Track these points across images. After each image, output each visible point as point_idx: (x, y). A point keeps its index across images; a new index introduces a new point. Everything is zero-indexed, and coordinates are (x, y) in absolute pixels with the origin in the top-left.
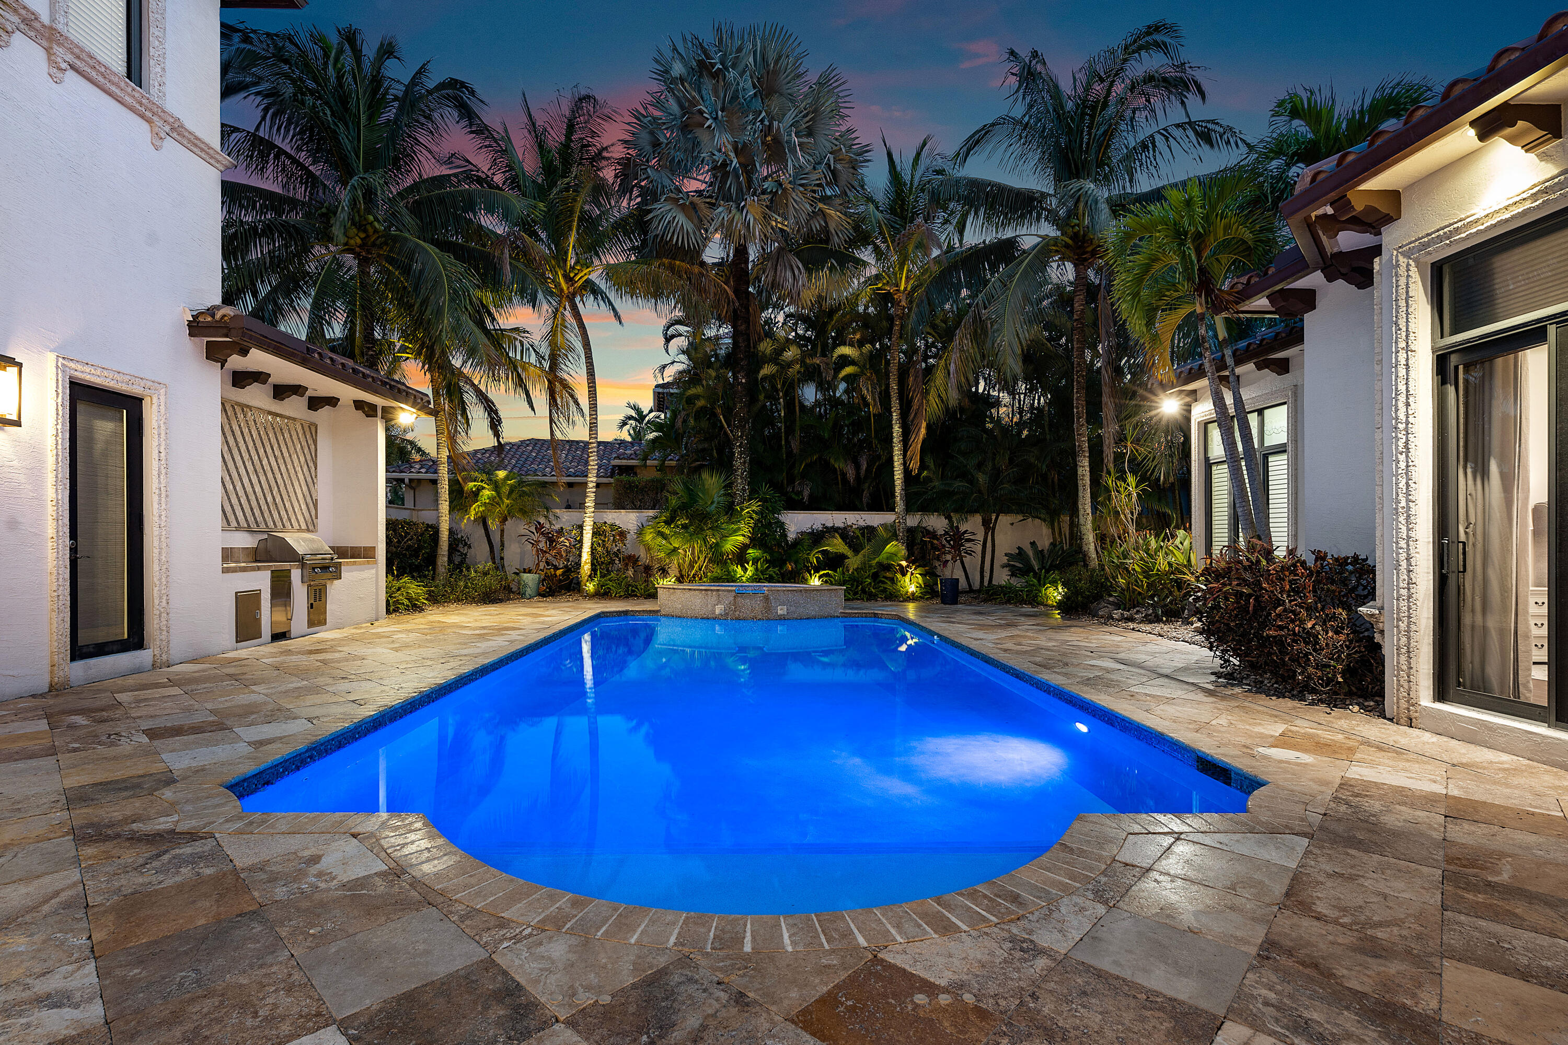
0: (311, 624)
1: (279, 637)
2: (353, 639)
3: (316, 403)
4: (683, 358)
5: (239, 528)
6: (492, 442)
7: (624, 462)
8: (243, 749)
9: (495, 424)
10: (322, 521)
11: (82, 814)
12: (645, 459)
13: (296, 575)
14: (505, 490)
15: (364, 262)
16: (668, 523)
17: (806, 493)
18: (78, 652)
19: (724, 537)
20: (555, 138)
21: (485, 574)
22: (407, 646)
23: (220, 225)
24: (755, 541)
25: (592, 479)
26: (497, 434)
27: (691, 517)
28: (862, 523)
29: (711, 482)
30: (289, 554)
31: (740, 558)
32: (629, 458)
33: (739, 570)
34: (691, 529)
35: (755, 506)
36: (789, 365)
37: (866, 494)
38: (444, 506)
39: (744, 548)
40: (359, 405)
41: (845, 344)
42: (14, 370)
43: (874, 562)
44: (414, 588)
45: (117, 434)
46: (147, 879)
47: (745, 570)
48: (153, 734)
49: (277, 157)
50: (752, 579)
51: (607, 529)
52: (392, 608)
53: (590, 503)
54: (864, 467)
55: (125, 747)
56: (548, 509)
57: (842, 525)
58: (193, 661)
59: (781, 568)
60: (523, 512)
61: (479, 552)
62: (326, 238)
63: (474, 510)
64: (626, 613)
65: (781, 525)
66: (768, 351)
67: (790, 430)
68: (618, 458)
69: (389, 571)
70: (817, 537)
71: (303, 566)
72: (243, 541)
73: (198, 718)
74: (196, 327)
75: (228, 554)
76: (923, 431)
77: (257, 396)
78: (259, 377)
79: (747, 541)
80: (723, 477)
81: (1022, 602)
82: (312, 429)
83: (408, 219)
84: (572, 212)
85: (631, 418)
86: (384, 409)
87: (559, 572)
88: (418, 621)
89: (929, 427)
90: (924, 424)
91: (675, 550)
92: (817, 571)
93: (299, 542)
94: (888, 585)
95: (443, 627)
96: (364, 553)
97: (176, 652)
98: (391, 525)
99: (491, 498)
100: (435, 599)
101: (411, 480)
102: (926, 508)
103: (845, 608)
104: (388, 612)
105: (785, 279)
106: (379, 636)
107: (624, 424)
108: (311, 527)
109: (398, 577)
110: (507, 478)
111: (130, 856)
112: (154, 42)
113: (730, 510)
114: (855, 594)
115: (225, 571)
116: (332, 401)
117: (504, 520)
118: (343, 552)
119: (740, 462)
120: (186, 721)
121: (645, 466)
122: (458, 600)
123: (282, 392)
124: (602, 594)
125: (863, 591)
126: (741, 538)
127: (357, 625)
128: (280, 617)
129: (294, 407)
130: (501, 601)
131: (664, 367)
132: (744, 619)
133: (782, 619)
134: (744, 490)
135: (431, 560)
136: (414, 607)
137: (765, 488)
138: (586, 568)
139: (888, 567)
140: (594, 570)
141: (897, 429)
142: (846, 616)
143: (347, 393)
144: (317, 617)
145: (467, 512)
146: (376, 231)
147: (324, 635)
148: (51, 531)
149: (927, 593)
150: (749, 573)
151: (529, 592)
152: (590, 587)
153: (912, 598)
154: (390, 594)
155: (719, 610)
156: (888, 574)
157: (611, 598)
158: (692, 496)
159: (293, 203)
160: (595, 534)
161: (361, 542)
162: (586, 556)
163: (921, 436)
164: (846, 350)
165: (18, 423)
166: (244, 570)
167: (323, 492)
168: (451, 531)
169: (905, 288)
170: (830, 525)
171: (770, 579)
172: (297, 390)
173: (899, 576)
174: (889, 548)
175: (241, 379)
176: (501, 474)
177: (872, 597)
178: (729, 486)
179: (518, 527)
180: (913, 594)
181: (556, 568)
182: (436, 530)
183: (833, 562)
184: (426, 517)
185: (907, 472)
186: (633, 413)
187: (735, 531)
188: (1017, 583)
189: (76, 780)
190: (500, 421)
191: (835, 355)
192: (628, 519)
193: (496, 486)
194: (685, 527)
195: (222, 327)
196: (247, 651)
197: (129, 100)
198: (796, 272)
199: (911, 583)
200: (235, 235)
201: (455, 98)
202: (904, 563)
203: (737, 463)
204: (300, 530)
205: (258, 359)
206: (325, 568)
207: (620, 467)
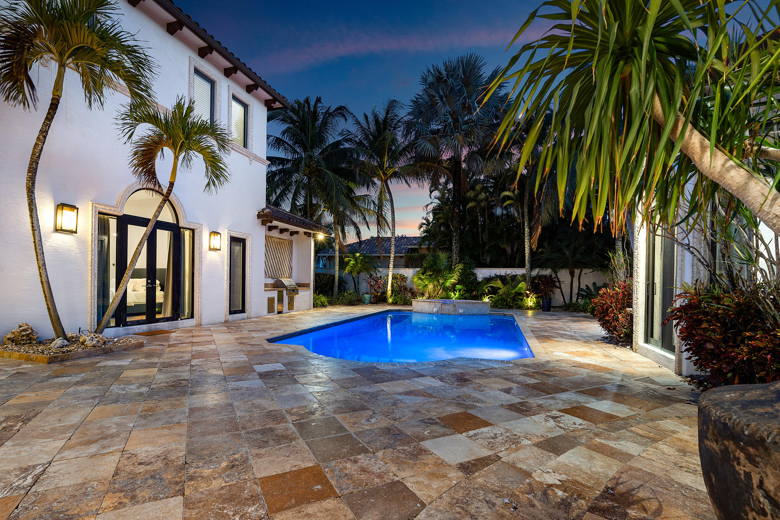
0: (289, 309)
1: (279, 313)
2: (301, 314)
3: (292, 233)
4: (437, 201)
5: (269, 277)
6: (357, 240)
7: (413, 247)
8: (268, 334)
9: (358, 234)
10: (293, 275)
11: (239, 341)
12: (421, 245)
13: (285, 292)
14: (359, 261)
15: (310, 179)
16: (423, 274)
17: (488, 260)
18: (231, 313)
19: (446, 280)
20: (382, 116)
21: (350, 294)
22: (316, 317)
23: (266, 174)
24: (460, 282)
25: (392, 256)
26: (359, 237)
27: (433, 271)
28: (514, 273)
29: (443, 256)
30: (283, 285)
31: (453, 288)
32: (415, 245)
33: (453, 294)
34: (433, 276)
35: (461, 266)
36: (482, 201)
37: (517, 260)
38: (337, 268)
39: (454, 285)
40: (305, 233)
41: (506, 190)
42: (219, 235)
43: (513, 291)
44: (323, 299)
45: (240, 250)
46: (251, 349)
47: (455, 294)
48: (249, 331)
49: (283, 144)
50: (457, 298)
51: (399, 276)
52: (315, 306)
53: (391, 266)
54: (516, 247)
55: (244, 332)
56: (376, 269)
57: (504, 274)
58: (257, 318)
59: (471, 293)
60: (366, 269)
61: (351, 285)
62: (297, 172)
63: (348, 269)
64: (400, 310)
65: (474, 275)
66: (472, 195)
67: (483, 231)
68: (410, 245)
69: (315, 292)
70: (488, 280)
71: (287, 289)
72: (271, 281)
73: (258, 329)
74: (259, 216)
75: (266, 285)
76: (539, 230)
77: (275, 233)
78: (275, 227)
79: (456, 282)
80: (448, 253)
81: (581, 311)
82: (291, 242)
83: (323, 163)
84: (384, 148)
85: (424, 224)
86: (313, 234)
87: (379, 294)
88: (323, 310)
89: (543, 229)
90: (540, 227)
91: (426, 285)
92: (487, 295)
93: (286, 281)
94: (519, 302)
95: (330, 312)
96: (306, 286)
97: (253, 315)
98: (317, 275)
99: (354, 264)
100: (331, 303)
101: (329, 256)
102: (541, 266)
103: (491, 311)
104: (314, 307)
105: (473, 166)
106: (309, 314)
107: (421, 227)
108: (290, 277)
109: (318, 295)
110: (360, 256)
111: (248, 346)
112: (250, 133)
113: (450, 269)
114: (503, 305)
115: (265, 290)
116: (297, 233)
117: (359, 273)
118: (299, 285)
119: (455, 247)
120: (256, 329)
121: (421, 248)
122: (339, 304)
123: (282, 231)
124: (395, 303)
125: (507, 304)
126: (453, 280)
127: (303, 310)
128: (280, 308)
129: (286, 236)
130: (356, 305)
131: (427, 206)
132: (445, 314)
133: (461, 315)
134: (456, 259)
135: (332, 289)
136: (323, 306)
137: (467, 258)
138: (389, 293)
139: (520, 294)
140: (392, 293)
141: (527, 230)
142: (490, 314)
143: (301, 230)
144: (291, 306)
145: (345, 270)
146: (313, 167)
147: (293, 313)
148: (226, 279)
149: (538, 306)
150: (457, 296)
151: (367, 302)
152: (390, 300)
153: (531, 308)
154: (315, 300)
155: (435, 310)
156: (520, 297)
157: (398, 305)
158: (435, 263)
159: (288, 161)
160: (393, 278)
161: (305, 281)
162: (389, 288)
163: (538, 233)
164: (507, 193)
165: (220, 250)
166: (270, 290)
167: (294, 264)
168: (339, 277)
169: (532, 164)
170: (498, 274)
171: (465, 298)
172: (286, 230)
173: (525, 298)
174: (520, 286)
175: (270, 228)
176: (358, 255)
177: (510, 307)
178: (450, 257)
179: (364, 276)
180: (531, 306)
181: (378, 293)
182: (334, 276)
183: (494, 291)
184: (330, 272)
185: (531, 249)
186: (425, 222)
187: (451, 277)
188: (581, 302)
189: (236, 337)
190: (360, 232)
191: (502, 196)
192: (409, 273)
193: (356, 259)
194: (430, 275)
195: (266, 215)
196: (271, 316)
197: (244, 153)
198: (479, 162)
199: (530, 301)
200: (270, 177)
201: (341, 113)
202: (528, 292)
203: (454, 247)
204: (287, 278)
205: (275, 223)
206: (293, 291)
207: (412, 249)
